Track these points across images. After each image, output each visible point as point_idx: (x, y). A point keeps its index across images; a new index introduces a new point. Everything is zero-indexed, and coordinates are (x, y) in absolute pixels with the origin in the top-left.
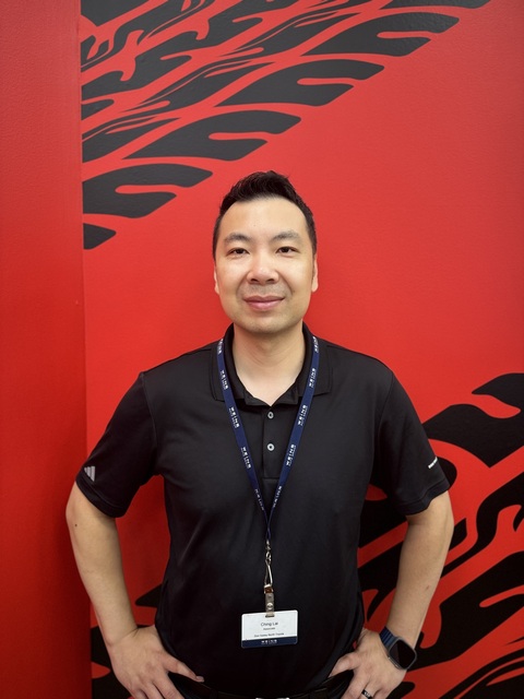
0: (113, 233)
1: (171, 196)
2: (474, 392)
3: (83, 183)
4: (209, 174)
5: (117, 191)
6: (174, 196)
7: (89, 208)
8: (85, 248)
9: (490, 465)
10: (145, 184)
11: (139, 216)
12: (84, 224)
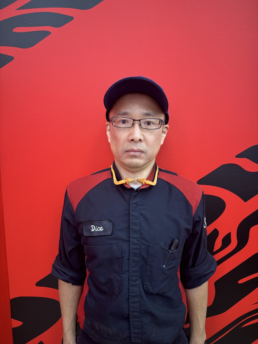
2: (236, 157)
4: (71, 18)
5: (13, 31)
6: (50, 33)
9: (245, 201)
10: (31, 26)
11: (28, 47)
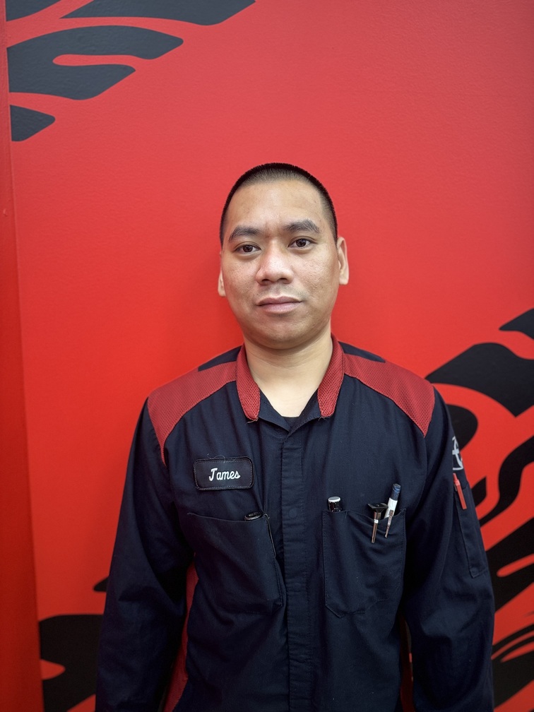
0: (49, 120)
1: (127, 70)
2: (502, 328)
3: (8, 49)
4: (178, 42)
5: (55, 61)
6: (132, 70)
7: (17, 85)
8: (13, 140)
9: (516, 413)
10: (93, 53)
11: (87, 97)
12: (11, 106)
